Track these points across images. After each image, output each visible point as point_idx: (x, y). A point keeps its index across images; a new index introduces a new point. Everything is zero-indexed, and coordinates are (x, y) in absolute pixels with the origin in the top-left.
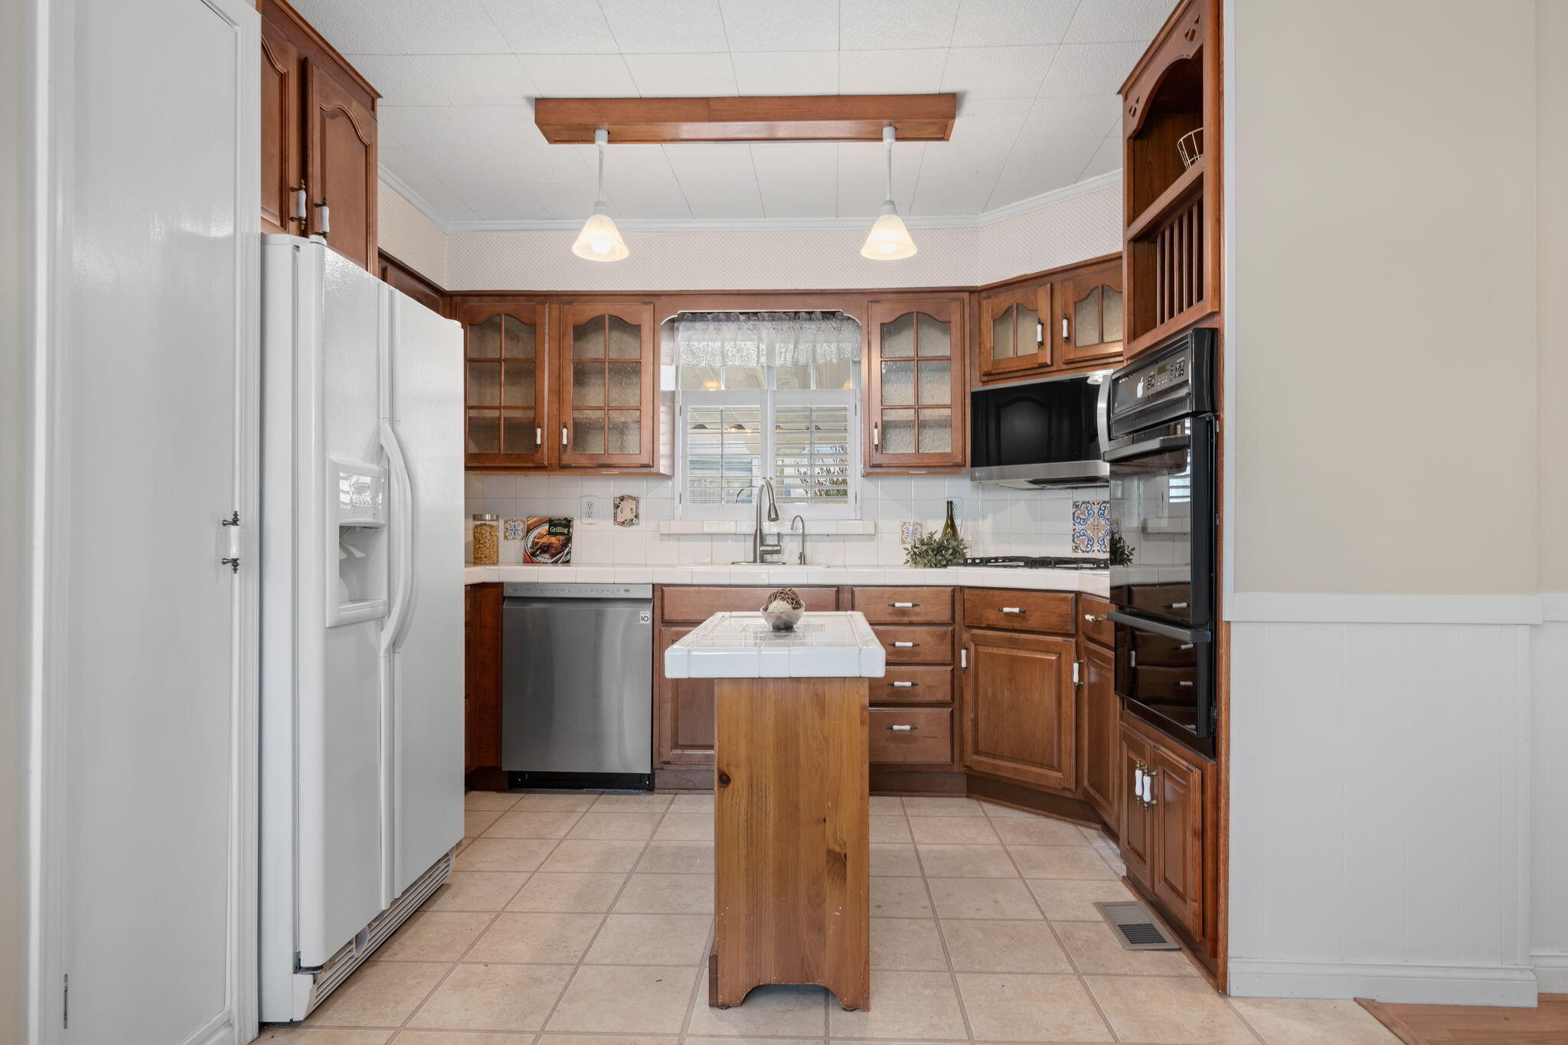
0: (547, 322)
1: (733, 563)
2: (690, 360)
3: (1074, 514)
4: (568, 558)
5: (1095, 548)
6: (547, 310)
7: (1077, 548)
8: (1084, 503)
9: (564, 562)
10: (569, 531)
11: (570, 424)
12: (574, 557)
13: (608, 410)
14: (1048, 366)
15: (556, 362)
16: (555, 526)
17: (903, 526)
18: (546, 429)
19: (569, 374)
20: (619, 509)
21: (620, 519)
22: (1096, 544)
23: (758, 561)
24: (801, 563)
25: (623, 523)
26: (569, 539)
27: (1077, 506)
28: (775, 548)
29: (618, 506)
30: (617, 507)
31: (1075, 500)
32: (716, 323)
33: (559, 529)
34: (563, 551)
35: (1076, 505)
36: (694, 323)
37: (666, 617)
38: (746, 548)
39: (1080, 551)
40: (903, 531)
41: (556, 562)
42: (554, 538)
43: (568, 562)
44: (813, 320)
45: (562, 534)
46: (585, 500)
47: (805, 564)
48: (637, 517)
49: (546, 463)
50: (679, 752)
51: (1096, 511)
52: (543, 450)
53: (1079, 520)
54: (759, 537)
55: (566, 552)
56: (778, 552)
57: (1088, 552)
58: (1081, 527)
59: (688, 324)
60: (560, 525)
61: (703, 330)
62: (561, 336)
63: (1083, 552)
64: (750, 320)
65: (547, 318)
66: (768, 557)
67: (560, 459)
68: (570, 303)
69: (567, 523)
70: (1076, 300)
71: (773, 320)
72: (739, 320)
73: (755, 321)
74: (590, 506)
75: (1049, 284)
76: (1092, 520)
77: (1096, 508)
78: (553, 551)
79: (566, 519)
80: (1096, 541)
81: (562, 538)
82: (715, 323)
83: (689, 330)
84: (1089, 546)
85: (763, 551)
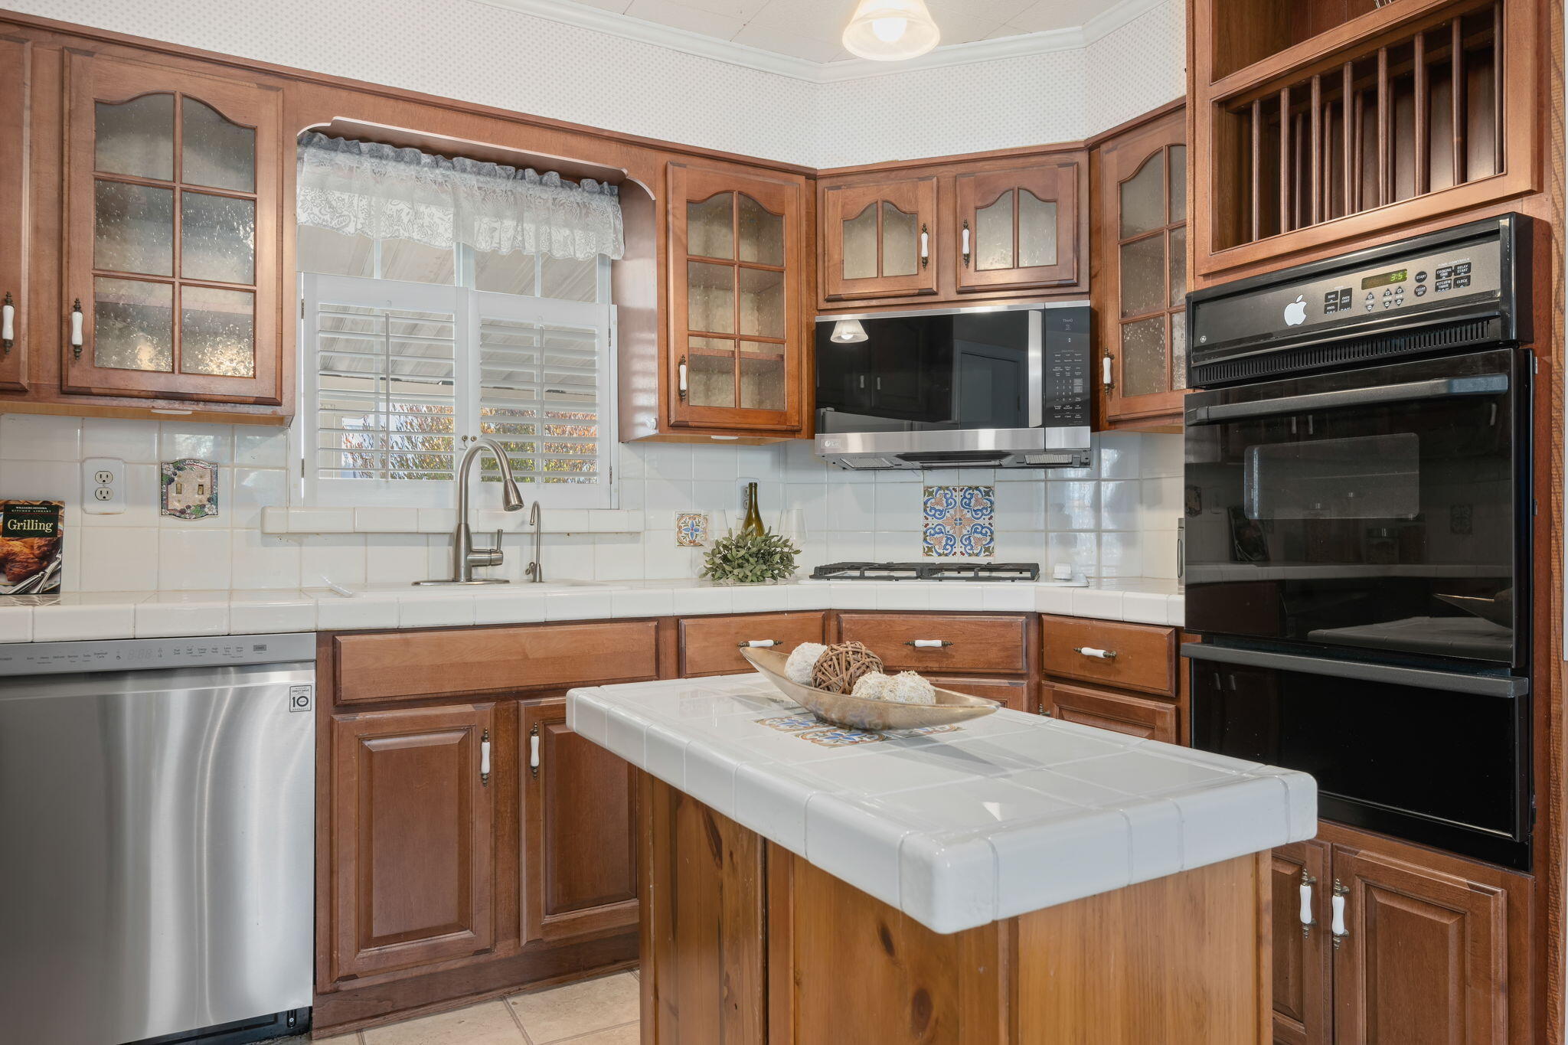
0: (28, 83)
1: (417, 584)
2: (327, 217)
3: (925, 503)
4: (54, 583)
5: (957, 550)
6: (28, 56)
7: (930, 549)
8: (940, 488)
9: (45, 592)
10: (55, 528)
11: (88, 304)
12: (66, 581)
13: (181, 284)
14: (935, 294)
15: (51, 171)
16: (21, 517)
17: (679, 520)
18: (24, 309)
19: (84, 202)
20: (172, 487)
21: (175, 504)
22: (958, 544)
23: (463, 578)
24: (534, 581)
25: (183, 512)
26: (55, 545)
27: (931, 494)
28: (494, 556)
29: (171, 481)
30: (167, 481)
31: (928, 483)
32: (376, 161)
33: (30, 525)
34: (44, 569)
35: (928, 492)
36: (333, 154)
37: (345, 695)
38: (440, 559)
39: (934, 554)
40: (680, 528)
41: (26, 591)
42: (18, 543)
43: (55, 590)
44: (546, 185)
45: (41, 534)
46: (92, 468)
47: (541, 581)
48: (213, 500)
49: (24, 382)
50: (374, 951)
51: (958, 500)
52: (19, 354)
53: (933, 511)
54: (461, 537)
55: (49, 570)
56: (492, 563)
57: (946, 555)
58: (936, 522)
59: (322, 154)
60: (32, 516)
61: (351, 169)
62: (64, 120)
63: (940, 555)
64: (437, 165)
65: (28, 74)
66: (481, 572)
67: (62, 377)
68: (90, 53)
69: (51, 512)
70: (979, 204)
71: (479, 174)
72: (419, 163)
73: (448, 169)
74: (104, 478)
75: (935, 179)
76: (952, 511)
77: (958, 496)
78: (16, 570)
79: (46, 504)
80: (958, 540)
81: (37, 541)
82: (373, 160)
83: (321, 163)
84: (948, 547)
85: (473, 561)
